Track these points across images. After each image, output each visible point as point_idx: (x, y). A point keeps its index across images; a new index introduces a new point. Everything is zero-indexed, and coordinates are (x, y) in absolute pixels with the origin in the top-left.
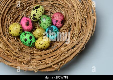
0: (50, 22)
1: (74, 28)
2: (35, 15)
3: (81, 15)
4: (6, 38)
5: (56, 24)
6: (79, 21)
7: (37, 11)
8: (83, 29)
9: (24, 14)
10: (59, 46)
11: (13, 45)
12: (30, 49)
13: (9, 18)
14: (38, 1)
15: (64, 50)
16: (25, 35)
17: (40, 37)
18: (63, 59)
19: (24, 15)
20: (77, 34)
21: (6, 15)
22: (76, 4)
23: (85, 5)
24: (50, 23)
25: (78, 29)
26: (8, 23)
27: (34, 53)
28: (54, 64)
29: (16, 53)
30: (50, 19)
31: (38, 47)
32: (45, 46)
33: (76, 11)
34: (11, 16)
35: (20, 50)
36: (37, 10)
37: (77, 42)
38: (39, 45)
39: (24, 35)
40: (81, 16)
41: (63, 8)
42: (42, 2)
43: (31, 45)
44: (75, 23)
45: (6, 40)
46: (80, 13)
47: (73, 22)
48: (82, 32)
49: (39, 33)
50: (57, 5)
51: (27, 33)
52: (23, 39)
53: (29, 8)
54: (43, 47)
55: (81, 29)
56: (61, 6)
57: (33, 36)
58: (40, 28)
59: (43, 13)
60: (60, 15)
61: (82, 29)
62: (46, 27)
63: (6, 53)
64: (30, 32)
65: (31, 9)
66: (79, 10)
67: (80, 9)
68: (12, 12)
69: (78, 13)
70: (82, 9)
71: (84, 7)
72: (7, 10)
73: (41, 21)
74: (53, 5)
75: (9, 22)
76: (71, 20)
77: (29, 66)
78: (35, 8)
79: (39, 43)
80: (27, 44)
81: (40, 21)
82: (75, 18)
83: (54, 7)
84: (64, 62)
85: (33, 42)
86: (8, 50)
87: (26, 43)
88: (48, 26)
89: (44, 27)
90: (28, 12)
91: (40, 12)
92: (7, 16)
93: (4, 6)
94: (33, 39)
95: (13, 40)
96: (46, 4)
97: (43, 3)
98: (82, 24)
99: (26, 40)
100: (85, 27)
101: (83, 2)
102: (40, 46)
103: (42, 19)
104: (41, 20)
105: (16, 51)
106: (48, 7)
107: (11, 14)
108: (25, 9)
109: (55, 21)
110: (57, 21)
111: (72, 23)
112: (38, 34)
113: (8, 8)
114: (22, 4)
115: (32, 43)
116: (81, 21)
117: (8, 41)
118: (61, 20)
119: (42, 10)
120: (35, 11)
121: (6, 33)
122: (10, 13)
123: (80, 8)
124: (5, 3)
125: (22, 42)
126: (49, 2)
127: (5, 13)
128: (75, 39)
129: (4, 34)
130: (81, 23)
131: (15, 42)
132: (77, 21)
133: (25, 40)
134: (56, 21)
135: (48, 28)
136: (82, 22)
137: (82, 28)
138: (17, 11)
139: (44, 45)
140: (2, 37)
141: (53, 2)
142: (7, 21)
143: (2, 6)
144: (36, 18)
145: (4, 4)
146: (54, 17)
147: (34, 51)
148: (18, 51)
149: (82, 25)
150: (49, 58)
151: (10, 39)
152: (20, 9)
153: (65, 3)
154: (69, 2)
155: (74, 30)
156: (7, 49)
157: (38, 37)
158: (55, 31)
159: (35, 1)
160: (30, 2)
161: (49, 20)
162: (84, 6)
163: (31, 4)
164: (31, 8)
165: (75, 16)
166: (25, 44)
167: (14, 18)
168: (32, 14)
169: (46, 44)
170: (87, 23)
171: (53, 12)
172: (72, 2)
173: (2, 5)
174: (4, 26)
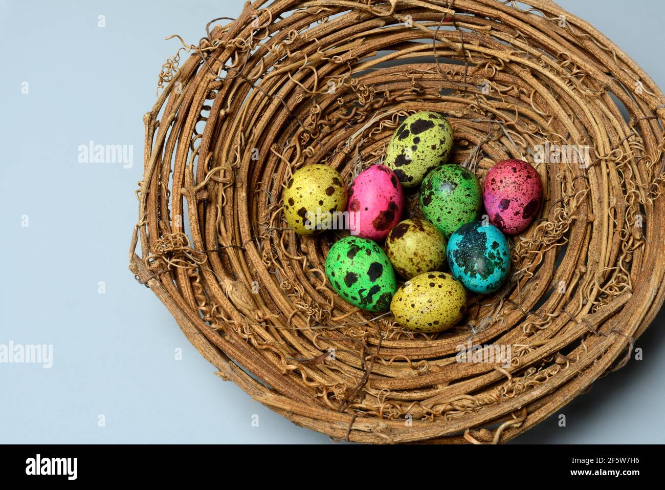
0: (470, 203)
1: (585, 249)
2: (409, 162)
3: (624, 185)
4: (261, 257)
5: (501, 215)
6: (612, 217)
7: (419, 146)
8: (625, 258)
9: (355, 147)
10: (502, 326)
11: (288, 293)
12: (365, 321)
13: (285, 157)
14: (428, 91)
15: (526, 352)
16: (352, 253)
17: (419, 270)
18: (517, 404)
19: (357, 150)
20: (595, 280)
21: (275, 146)
22: (602, 130)
23: (648, 141)
24: (471, 207)
25: (602, 258)
26: (276, 184)
27: (384, 343)
28: (473, 424)
29: (300, 334)
30: (475, 189)
31: (402, 321)
32: (436, 323)
33: (603, 165)
34: (295, 149)
35: (317, 324)
36: (417, 140)
37: (594, 321)
38: (409, 314)
39: (344, 257)
40: (625, 192)
41: (542, 135)
42: (444, 97)
43: (370, 306)
44: (592, 223)
45: (260, 267)
46: (620, 174)
47: (582, 216)
48: (621, 271)
49: (415, 254)
50: (513, 121)
51: (358, 249)
52: (337, 273)
53: (381, 120)
54: (430, 324)
55: (618, 257)
56: (532, 127)
57: (384, 265)
58: (422, 230)
59: (443, 155)
60: (524, 174)
61: (622, 258)
62: (451, 223)
63: (257, 336)
64: (373, 243)
65: (388, 124)
66: (618, 160)
67: (625, 158)
68: (301, 129)
69: (608, 174)
70: (631, 158)
71: (641, 147)
72: (280, 119)
73: (432, 193)
74: (494, 116)
75: (282, 177)
76: (573, 204)
77: (354, 421)
78: (408, 128)
79: (413, 306)
80: (354, 298)
81: (427, 193)
82: (595, 196)
83: (496, 127)
84: (524, 422)
85: (383, 291)
86: (266, 321)
87: (350, 295)
88: (459, 220)
89: (442, 224)
90: (377, 138)
91: (430, 149)
92: (278, 150)
93: (271, 99)
94: (385, 281)
95: (292, 269)
96: (460, 105)
97: (448, 101)
98: (627, 232)
99: (351, 278)
100: (637, 253)
101: (638, 126)
102: (415, 319)
103: (435, 183)
104: (430, 187)
105: (303, 325)
106: (468, 122)
107: (294, 141)
108: (364, 122)
109: (498, 203)
110: (505, 204)
111: (574, 221)
112: (412, 256)
113: (284, 111)
114: (353, 97)
115: (376, 298)
116: (619, 216)
117: (268, 269)
118: (525, 201)
119: (442, 142)
120: (409, 141)
121: (263, 229)
122: (291, 136)
123: (625, 151)
124: (275, 88)
125: (334, 285)
126: (476, 99)
127: (271, 136)
128: (584, 305)
129: (256, 236)
130: (619, 228)
131: (302, 277)
132: (602, 214)
133: (347, 277)
134: (501, 203)
135: (460, 231)
136: (625, 223)
137: (620, 252)
138: (326, 129)
139: (435, 315)
140: (244, 251)
141: (497, 104)
142: (276, 171)
143: (258, 98)
144: (408, 174)
145: (270, 93)
146: (493, 180)
147: (385, 334)
148: (308, 327)
149: (625, 239)
150: (452, 382)
151: (278, 260)
152: (339, 120)
153: (555, 118)
154: (570, 112)
155: (583, 256)
156: (260, 315)
157: (409, 268)
158: (495, 252)
159: (414, 91)
160: (391, 92)
161: (467, 192)
162: (645, 144)
163: (394, 100)
164: (389, 118)
165: (594, 187)
166: (347, 295)
167: (306, 157)
168: (392, 154)
169: (445, 314)
170: (650, 234)
171: (489, 151)
172: (589, 115)
173: (261, 94)
174: (258, 193)
